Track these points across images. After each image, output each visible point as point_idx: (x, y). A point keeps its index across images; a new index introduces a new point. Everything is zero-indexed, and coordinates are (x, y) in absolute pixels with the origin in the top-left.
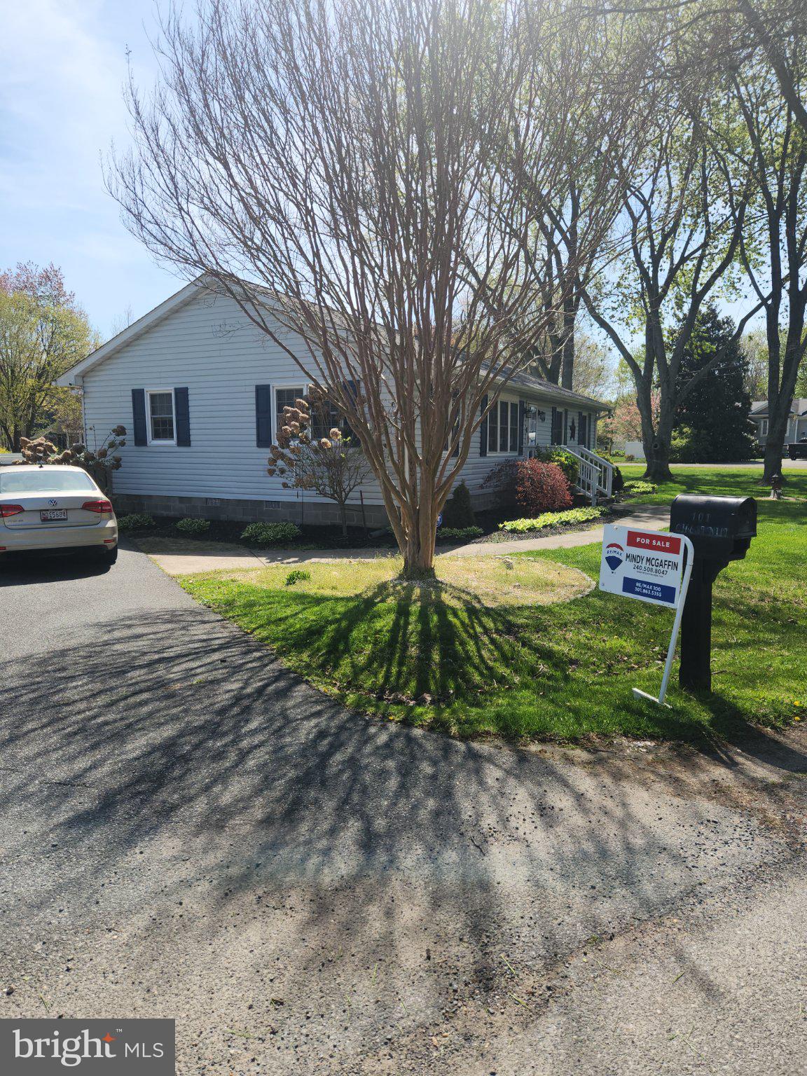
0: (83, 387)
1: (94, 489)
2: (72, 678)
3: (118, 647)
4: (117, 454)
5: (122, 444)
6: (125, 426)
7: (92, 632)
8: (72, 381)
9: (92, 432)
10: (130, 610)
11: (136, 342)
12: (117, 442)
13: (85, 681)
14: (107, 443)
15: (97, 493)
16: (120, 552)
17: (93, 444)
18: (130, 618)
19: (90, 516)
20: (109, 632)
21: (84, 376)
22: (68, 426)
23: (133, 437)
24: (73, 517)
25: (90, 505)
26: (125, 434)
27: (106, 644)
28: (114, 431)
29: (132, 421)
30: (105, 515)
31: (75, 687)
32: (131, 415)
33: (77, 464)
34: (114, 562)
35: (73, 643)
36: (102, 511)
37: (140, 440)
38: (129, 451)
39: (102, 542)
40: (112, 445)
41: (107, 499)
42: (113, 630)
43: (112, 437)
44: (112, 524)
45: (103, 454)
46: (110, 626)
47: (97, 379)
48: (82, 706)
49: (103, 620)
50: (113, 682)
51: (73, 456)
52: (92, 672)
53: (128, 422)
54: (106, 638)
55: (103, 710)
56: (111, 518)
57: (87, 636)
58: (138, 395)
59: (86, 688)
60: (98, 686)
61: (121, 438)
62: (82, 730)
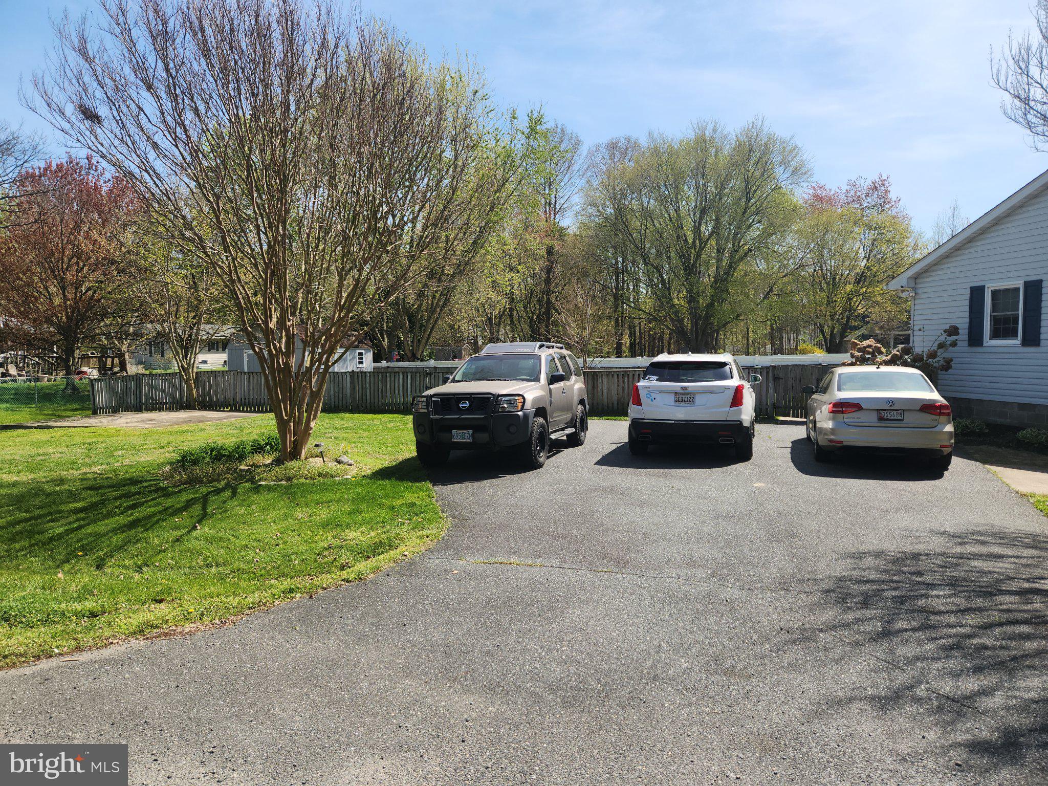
0: (914, 289)
1: (932, 391)
2: (933, 586)
3: (976, 563)
4: (947, 355)
5: (954, 344)
6: (958, 326)
7: (941, 540)
8: (904, 283)
9: (921, 333)
10: (978, 525)
11: (980, 237)
12: (948, 343)
13: (947, 592)
14: (937, 343)
15: (934, 395)
16: (954, 459)
17: (920, 345)
18: (981, 534)
19: (927, 418)
20: (960, 544)
21: (916, 278)
22: (881, 328)
23: (966, 337)
24: (909, 418)
25: (928, 407)
26: (958, 334)
27: (960, 556)
28: (945, 331)
29: (967, 320)
30: (943, 419)
31: (938, 597)
32: (967, 314)
33: (905, 364)
34: (947, 469)
35: (921, 548)
36: (940, 414)
37: (975, 339)
38: (961, 350)
39: (937, 446)
40: (941, 346)
41: (944, 402)
42: (965, 543)
43: (942, 339)
44: (949, 428)
45: (933, 355)
46: (962, 538)
47: (930, 279)
48: (952, 619)
49: (952, 530)
50: (979, 602)
51: (901, 357)
52: (953, 584)
53: (962, 319)
54: (958, 549)
55: (977, 631)
56: (949, 423)
57: (936, 544)
58: (977, 293)
59: (949, 600)
60: (963, 602)
61: (953, 338)
62: (957, 647)
